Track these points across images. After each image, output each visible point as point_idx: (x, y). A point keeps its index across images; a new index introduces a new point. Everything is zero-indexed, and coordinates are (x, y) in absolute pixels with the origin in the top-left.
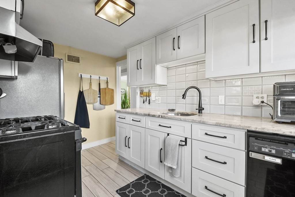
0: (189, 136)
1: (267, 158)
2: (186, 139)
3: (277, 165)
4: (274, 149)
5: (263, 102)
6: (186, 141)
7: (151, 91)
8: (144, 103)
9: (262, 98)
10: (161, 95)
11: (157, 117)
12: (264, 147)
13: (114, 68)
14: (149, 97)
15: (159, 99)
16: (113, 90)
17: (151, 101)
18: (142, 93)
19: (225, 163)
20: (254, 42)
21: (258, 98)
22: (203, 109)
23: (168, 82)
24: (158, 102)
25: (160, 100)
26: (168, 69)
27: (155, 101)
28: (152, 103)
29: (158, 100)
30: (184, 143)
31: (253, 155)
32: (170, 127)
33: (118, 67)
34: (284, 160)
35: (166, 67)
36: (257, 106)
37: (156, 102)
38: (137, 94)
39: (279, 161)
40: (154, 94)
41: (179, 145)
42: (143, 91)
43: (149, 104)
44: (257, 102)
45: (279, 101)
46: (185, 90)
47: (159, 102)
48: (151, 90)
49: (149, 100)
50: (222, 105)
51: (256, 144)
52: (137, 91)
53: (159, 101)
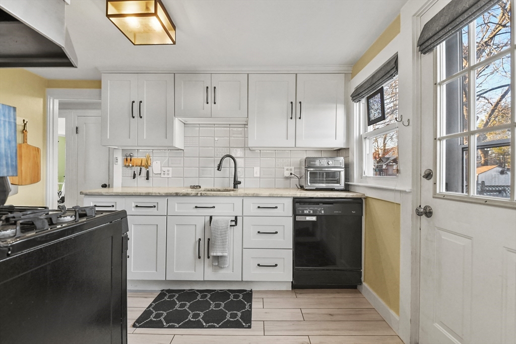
0: (239, 214)
1: (308, 218)
2: (236, 217)
3: (313, 222)
4: (311, 210)
5: (291, 174)
6: (236, 221)
7: (151, 158)
8: (134, 177)
9: (291, 170)
10: (172, 164)
11: (193, 196)
12: (306, 210)
13: (41, 100)
14: (147, 167)
15: (168, 171)
16: (38, 150)
17: (151, 175)
18: (128, 159)
19: (276, 233)
20: (291, 118)
21: (287, 170)
22: (240, 183)
23: (186, 146)
24: (166, 176)
25: (170, 173)
26: (186, 125)
27: (161, 174)
28: (153, 177)
29: (166, 172)
30: (233, 223)
31: (299, 218)
32: (214, 207)
33: (51, 100)
34: (317, 216)
35: (184, 122)
36: (287, 178)
37: (162, 176)
38: (117, 162)
39: (314, 219)
40: (159, 162)
41: (231, 226)
42: (131, 156)
43: (147, 179)
44: (287, 174)
45: (309, 172)
46: (221, 158)
47: (168, 176)
48: (151, 155)
49: (148, 172)
50: (256, 177)
51: (300, 208)
52: (115, 156)
53: (168, 174)
